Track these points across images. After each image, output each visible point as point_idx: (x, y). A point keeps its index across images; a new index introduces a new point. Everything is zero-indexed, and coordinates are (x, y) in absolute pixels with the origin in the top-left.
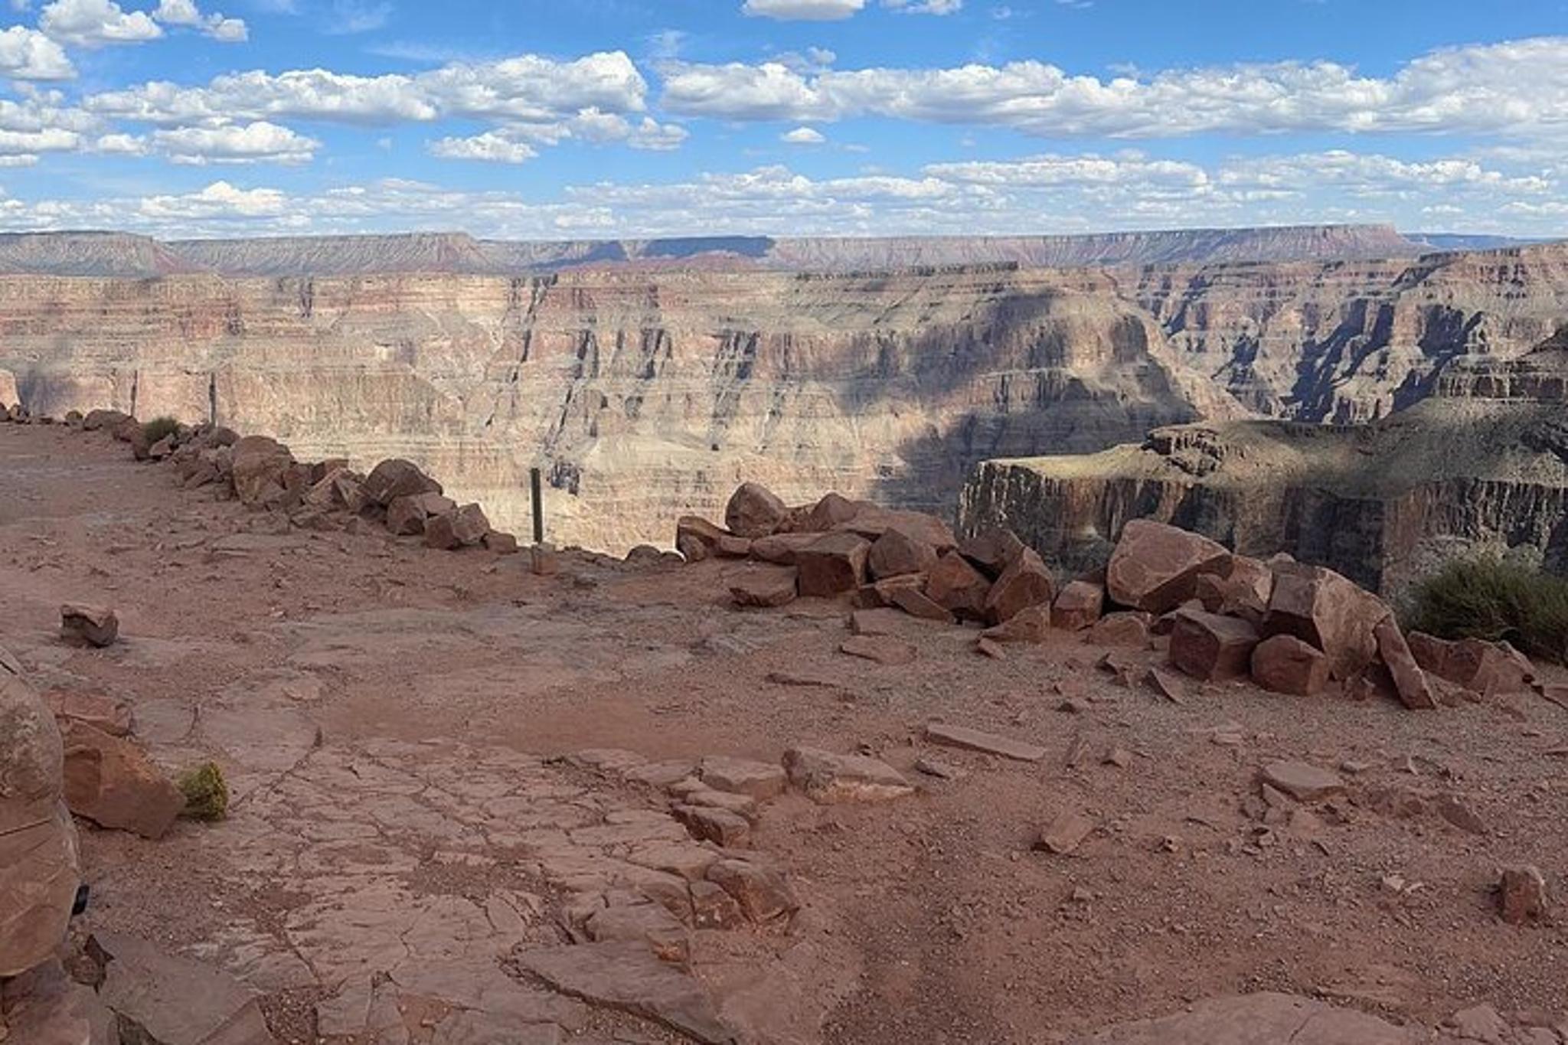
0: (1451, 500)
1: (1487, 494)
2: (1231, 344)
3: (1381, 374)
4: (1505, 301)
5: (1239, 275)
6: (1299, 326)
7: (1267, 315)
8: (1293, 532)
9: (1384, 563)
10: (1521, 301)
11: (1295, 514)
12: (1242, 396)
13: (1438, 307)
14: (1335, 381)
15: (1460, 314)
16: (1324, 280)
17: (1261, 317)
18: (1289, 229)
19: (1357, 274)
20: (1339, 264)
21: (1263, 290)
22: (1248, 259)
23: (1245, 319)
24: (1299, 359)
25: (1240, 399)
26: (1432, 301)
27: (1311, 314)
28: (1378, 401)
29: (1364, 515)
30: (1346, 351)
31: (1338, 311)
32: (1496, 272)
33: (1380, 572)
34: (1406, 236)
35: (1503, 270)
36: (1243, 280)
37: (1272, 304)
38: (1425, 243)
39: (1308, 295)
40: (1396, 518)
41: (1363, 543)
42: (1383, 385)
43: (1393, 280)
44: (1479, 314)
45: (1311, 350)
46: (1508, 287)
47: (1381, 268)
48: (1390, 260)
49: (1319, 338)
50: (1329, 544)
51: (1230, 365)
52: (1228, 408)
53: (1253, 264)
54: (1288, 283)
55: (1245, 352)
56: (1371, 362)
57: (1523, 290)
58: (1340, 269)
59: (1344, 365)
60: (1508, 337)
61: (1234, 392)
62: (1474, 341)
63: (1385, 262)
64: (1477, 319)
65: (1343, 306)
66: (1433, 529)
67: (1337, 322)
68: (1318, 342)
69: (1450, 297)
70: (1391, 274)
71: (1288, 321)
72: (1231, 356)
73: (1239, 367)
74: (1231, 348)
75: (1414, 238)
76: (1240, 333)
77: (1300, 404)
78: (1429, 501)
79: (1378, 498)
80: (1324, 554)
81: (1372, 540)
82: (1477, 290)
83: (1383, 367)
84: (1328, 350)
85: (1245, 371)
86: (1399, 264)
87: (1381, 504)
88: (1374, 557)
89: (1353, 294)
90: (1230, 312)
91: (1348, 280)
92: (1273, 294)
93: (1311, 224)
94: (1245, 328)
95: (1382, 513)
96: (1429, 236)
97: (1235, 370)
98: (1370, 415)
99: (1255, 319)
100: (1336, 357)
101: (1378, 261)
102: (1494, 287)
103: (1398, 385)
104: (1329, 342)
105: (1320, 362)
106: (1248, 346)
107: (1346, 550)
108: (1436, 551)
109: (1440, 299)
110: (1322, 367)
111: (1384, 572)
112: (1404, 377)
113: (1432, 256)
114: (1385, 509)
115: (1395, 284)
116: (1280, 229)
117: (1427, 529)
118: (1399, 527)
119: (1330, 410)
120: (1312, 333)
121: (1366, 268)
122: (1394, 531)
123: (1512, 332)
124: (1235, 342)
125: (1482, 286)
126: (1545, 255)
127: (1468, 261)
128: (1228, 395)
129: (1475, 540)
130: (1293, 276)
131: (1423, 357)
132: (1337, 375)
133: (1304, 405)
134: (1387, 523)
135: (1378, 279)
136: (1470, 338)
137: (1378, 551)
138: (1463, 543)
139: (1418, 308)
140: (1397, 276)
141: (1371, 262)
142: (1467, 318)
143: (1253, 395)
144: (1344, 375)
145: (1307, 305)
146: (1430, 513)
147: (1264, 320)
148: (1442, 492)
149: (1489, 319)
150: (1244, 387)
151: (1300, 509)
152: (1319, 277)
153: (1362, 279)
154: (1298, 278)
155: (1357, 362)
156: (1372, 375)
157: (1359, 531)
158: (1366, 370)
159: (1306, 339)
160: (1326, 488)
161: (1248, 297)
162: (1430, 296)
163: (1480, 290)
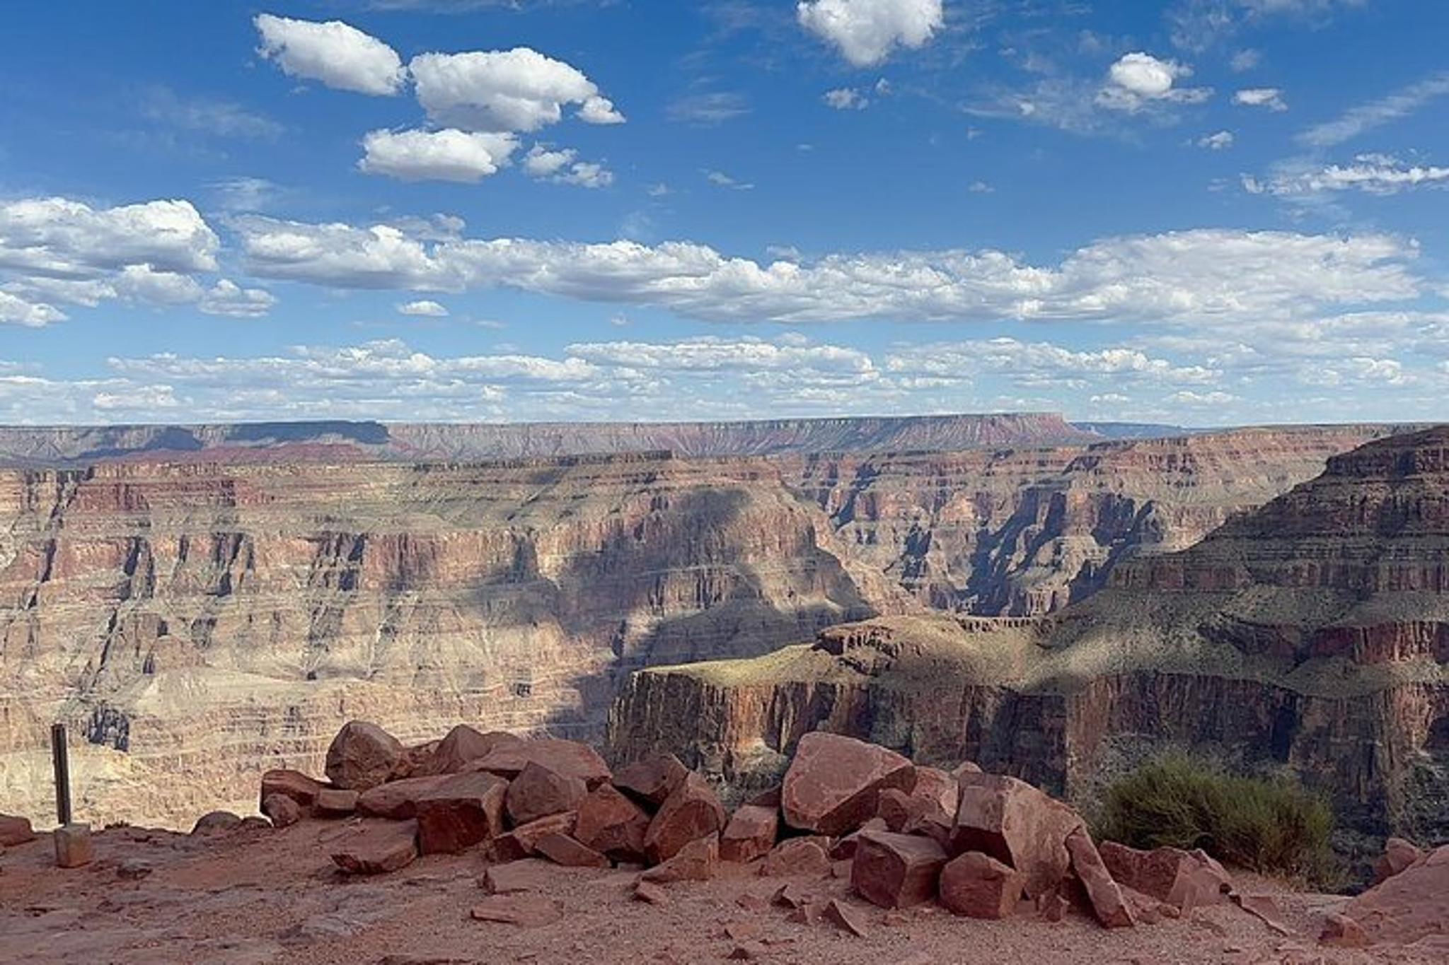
0: (1132, 693)
1: (1169, 688)
2: (902, 535)
3: (1056, 566)
4: (1176, 490)
5: (909, 464)
6: (972, 516)
7: (939, 504)
8: (974, 733)
9: (1069, 764)
10: (1191, 489)
11: (975, 714)
12: (917, 590)
13: (1110, 495)
14: (1010, 573)
15: (1131, 502)
16: (994, 469)
17: (932, 507)
18: (957, 417)
19: (1027, 462)
20: (1010, 452)
21: (934, 479)
22: (916, 448)
23: (915, 509)
24: (973, 551)
25: (914, 593)
26: (1103, 489)
27: (983, 503)
28: (1055, 593)
29: (1045, 712)
30: (1020, 541)
31: (1010, 501)
32: (1165, 461)
33: (1065, 771)
34: (1074, 425)
35: (1172, 459)
36: (912, 470)
37: (943, 493)
38: (1093, 431)
39: (979, 485)
40: (1079, 714)
41: (1046, 743)
42: (1057, 579)
43: (1064, 468)
44: (1150, 503)
45: (985, 540)
46: (1178, 476)
47: (1051, 456)
48: (1060, 449)
49: (993, 528)
50: (1011, 744)
51: (902, 558)
52: (902, 604)
53: (923, 453)
54: (958, 471)
55: (917, 545)
56: (1045, 554)
57: (1192, 478)
58: (1010, 459)
59: (1019, 557)
60: (1180, 526)
61: (908, 587)
62: (1147, 530)
63: (1055, 451)
64: (1148, 508)
65: (1015, 495)
66: (1116, 725)
67: (1009, 512)
68: (992, 532)
69: (1121, 485)
70: (1061, 462)
71: (959, 511)
72: (903, 548)
73: (912, 560)
74: (902, 539)
75: (1082, 426)
76: (911, 523)
77: (976, 597)
78: (1111, 696)
79: (1058, 693)
80: (1007, 756)
81: (1055, 739)
82: (1147, 479)
83: (1058, 558)
84: (1002, 541)
85: (918, 564)
86: (1070, 453)
87: (1062, 700)
88: (1057, 758)
89: (1025, 482)
90: (900, 502)
91: (1019, 468)
92: (944, 483)
93: (979, 412)
94: (917, 518)
95: (1065, 711)
96: (1096, 425)
97: (909, 563)
98: (1047, 608)
99: (927, 510)
100: (1011, 548)
101: (1048, 450)
102: (1164, 475)
103: (1073, 577)
104: (1002, 531)
105: (994, 553)
106: (920, 537)
107: (1029, 751)
108: (1120, 749)
109: (1111, 488)
110: (996, 559)
111: (1069, 772)
112: (1079, 568)
113: (1100, 445)
114: (1066, 705)
115: (1065, 473)
116: (947, 417)
117: (1110, 725)
118: (1082, 723)
119: (1007, 604)
120: (986, 523)
121: (1036, 456)
122: (1077, 730)
123: (1184, 521)
124: (907, 534)
125: (1153, 475)
126: (1212, 444)
127: (1135, 449)
128: (901, 590)
129: (1159, 737)
130: (963, 464)
131: (1096, 548)
132: (1012, 567)
133: (980, 598)
134: (1069, 720)
135: (1049, 467)
136: (1143, 527)
137: (1062, 751)
138: (1146, 739)
139: (1089, 496)
140: (1067, 464)
141: (1041, 450)
142: (1137, 507)
143: (927, 589)
144: (1018, 565)
145: (978, 494)
146: (1111, 708)
147: (935, 511)
148: (1123, 686)
149: (1160, 508)
150: (917, 581)
151: (979, 707)
152: (990, 466)
153: (1033, 468)
154: (969, 467)
155: (1032, 552)
156: (1046, 566)
157: (1041, 730)
158: (1040, 560)
159: (979, 528)
160: (1006, 685)
161: (918, 485)
162: (1101, 485)
163: (1150, 478)
